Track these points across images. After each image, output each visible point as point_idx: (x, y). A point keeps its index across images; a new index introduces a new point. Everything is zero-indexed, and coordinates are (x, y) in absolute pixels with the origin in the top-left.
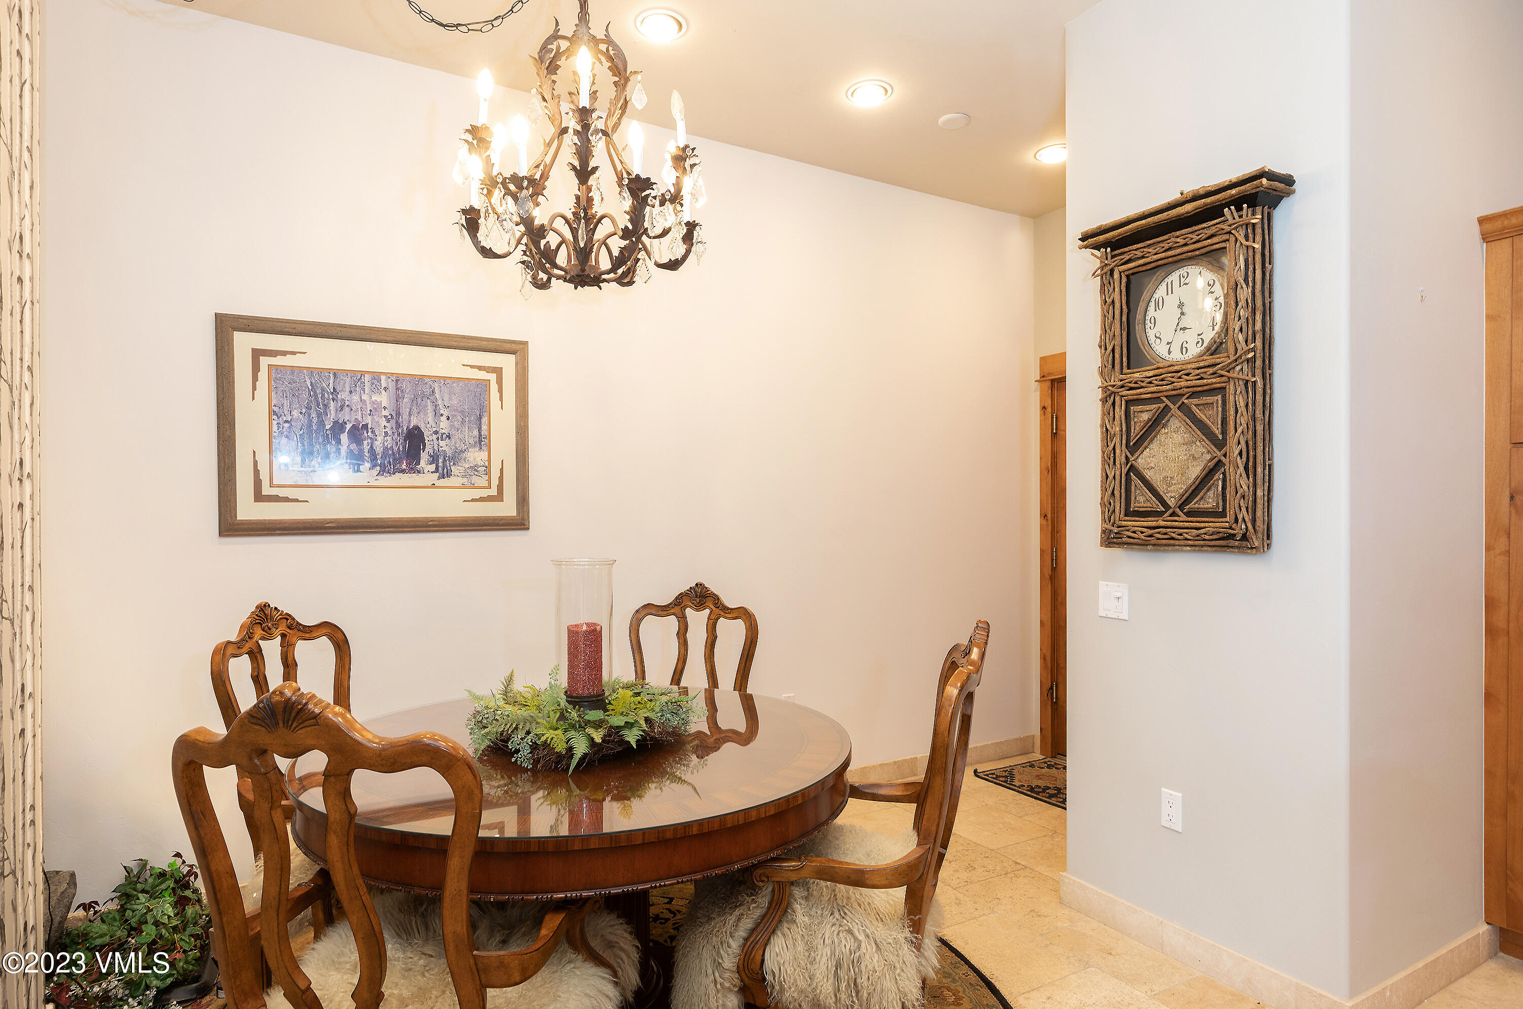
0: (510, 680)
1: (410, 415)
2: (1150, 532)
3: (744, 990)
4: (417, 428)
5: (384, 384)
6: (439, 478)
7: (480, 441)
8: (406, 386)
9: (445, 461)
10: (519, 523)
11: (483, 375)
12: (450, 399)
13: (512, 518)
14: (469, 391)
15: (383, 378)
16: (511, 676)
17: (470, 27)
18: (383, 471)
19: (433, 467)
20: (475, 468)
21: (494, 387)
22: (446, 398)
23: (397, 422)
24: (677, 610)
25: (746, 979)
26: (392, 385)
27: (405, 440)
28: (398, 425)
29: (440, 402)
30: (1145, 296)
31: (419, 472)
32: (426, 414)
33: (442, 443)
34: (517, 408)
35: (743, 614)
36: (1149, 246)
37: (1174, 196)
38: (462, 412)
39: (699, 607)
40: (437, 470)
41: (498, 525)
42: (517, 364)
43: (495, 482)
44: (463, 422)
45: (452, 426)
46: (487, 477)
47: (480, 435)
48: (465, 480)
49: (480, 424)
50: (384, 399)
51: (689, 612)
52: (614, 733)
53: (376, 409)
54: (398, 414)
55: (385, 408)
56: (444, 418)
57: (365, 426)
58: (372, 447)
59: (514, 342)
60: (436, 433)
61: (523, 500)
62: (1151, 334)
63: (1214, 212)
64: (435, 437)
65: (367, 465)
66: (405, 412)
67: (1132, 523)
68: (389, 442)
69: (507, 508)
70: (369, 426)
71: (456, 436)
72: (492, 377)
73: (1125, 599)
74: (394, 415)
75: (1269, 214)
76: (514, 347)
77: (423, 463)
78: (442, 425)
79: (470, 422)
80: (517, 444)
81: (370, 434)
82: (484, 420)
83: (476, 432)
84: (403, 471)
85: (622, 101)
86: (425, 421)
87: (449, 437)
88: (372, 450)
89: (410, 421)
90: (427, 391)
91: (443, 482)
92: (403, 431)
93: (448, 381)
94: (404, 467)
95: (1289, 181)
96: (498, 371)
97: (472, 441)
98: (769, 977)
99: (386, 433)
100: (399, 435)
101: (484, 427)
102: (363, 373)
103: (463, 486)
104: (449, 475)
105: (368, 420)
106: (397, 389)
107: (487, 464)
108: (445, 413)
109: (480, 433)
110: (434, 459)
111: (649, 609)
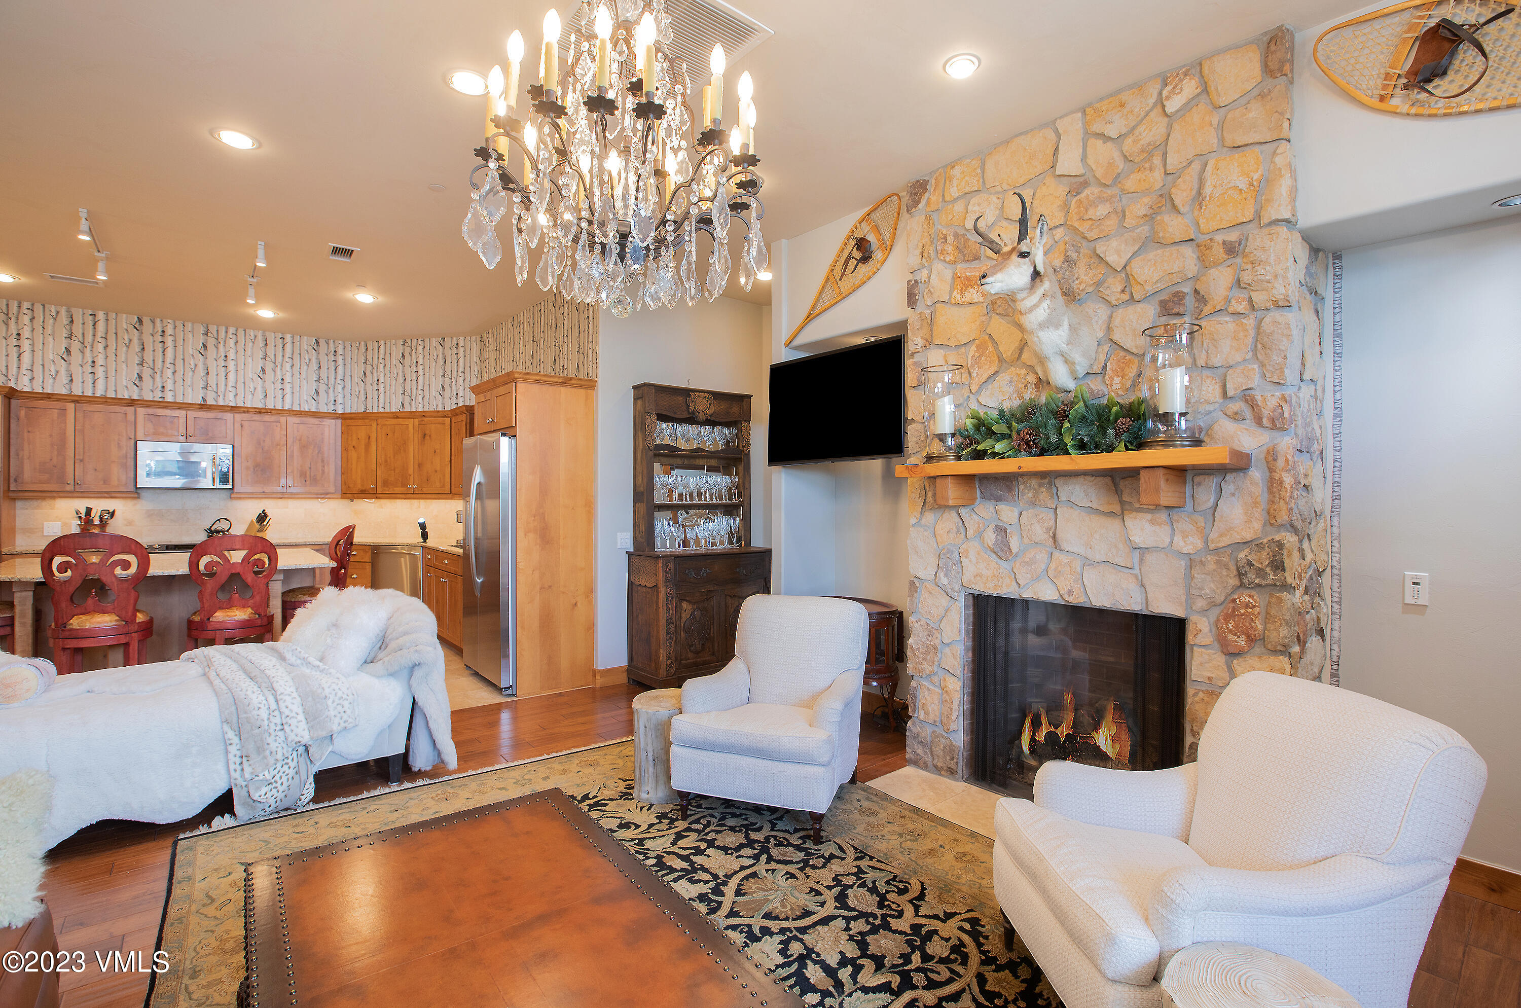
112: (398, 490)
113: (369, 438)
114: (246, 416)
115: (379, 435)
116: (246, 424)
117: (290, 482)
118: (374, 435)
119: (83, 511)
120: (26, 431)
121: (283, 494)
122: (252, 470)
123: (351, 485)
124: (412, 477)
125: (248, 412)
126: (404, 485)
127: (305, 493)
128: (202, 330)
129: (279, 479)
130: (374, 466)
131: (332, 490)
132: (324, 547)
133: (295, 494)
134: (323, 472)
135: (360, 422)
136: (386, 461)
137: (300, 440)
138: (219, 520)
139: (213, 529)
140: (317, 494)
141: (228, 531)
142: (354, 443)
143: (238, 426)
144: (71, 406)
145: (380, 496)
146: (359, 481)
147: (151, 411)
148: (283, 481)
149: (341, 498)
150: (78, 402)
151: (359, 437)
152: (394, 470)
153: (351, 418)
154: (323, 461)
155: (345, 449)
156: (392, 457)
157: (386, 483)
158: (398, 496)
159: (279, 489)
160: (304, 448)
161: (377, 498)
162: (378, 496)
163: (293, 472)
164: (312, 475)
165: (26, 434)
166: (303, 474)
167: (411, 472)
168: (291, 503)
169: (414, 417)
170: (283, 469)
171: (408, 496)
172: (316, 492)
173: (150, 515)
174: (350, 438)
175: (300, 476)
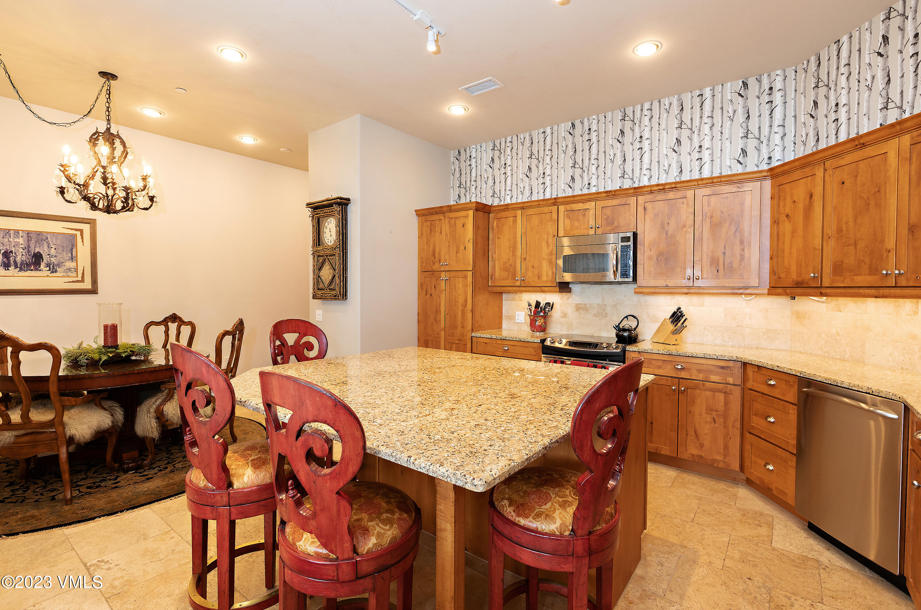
0: (81, 344)
1: (35, 247)
2: (321, 294)
3: (158, 418)
4: (39, 252)
5: (21, 235)
6: (51, 273)
7: (72, 259)
8: (33, 236)
9: (53, 266)
10: (93, 291)
11: (74, 232)
12: (56, 241)
13: (89, 289)
14: (66, 238)
15: (20, 232)
16: (82, 342)
17: (60, 124)
18: (21, 270)
19: (48, 268)
20: (69, 269)
21: (79, 237)
22: (54, 240)
23: (28, 250)
24: (164, 323)
25: (158, 415)
26: (25, 235)
27: (33, 258)
28: (29, 251)
29: (51, 242)
30: (323, 224)
31: (40, 270)
32: (43, 247)
33: (52, 259)
34: (91, 245)
35: (190, 324)
36: (321, 211)
37: (324, 198)
38: (62, 247)
39: (173, 322)
40: (50, 270)
41: (82, 292)
42: (90, 228)
43: (80, 275)
44: (63, 251)
45: (57, 252)
46: (76, 273)
47: (72, 256)
48: (64, 274)
49: (72, 252)
50: (21, 240)
51: (169, 323)
52: (119, 354)
53: (17, 245)
54: (29, 247)
55: (22, 244)
56: (53, 249)
57: (11, 252)
58: (15, 260)
59: (89, 219)
60: (49, 255)
61: (94, 281)
62: (325, 236)
63: (330, 205)
64: (48, 256)
65: (13, 267)
66: (32, 246)
67: (320, 292)
68: (24, 258)
69: (87, 285)
70: (13, 252)
71: (59, 256)
72: (78, 233)
73: (321, 315)
74: (27, 247)
75: (345, 208)
76: (89, 221)
77: (42, 267)
78: (52, 252)
79: (66, 250)
80: (91, 260)
81: (14, 255)
82: (74, 250)
83: (70, 255)
84: (32, 270)
85: (125, 153)
86: (44, 250)
87: (56, 256)
88: (15, 262)
89: (35, 250)
90: (44, 238)
91: (52, 275)
92: (31, 254)
93: (55, 234)
94: (32, 268)
95: (348, 200)
96: (81, 231)
97: (68, 258)
98: (165, 413)
99: (23, 255)
100: (29, 255)
101: (74, 253)
102: (9, 230)
103: (63, 277)
104: (56, 272)
105: (13, 249)
106: (28, 237)
107: (76, 267)
108: (54, 247)
109: (72, 254)
110: (48, 265)
111: (152, 323)
112: (861, 280)
113: (811, 196)
114: (649, 197)
115: (828, 186)
116: (649, 206)
117: (698, 273)
118: (818, 191)
119: (534, 304)
120: (497, 238)
121: (689, 287)
122: (655, 259)
123: (782, 275)
124: (892, 255)
125: (651, 192)
126: (874, 270)
127: (724, 288)
128: (620, 116)
129: (685, 269)
130: (817, 242)
131: (754, 282)
132: (731, 364)
133: (703, 288)
134: (742, 257)
135: (797, 174)
136: (839, 230)
137: (711, 217)
138: (626, 317)
139: (621, 326)
140: (733, 288)
141: (635, 329)
142: (788, 210)
143: (640, 209)
144: (519, 212)
145: (829, 291)
146: (794, 269)
147: (569, 207)
148: (689, 272)
149: (769, 294)
150: (524, 209)
151: (795, 198)
152: (855, 245)
153: (784, 173)
154: (742, 242)
155: (775, 222)
156: (851, 223)
157: (838, 268)
158: (862, 291)
159: (685, 282)
160: (715, 226)
161: (822, 295)
162: (823, 291)
163: (701, 259)
164: (727, 262)
165: (497, 240)
166: (714, 262)
167: (890, 243)
168: (708, 300)
169: (898, 135)
170: (690, 257)
171: (881, 291)
172: (731, 285)
173: (578, 308)
174: (782, 204)
175: (711, 266)
